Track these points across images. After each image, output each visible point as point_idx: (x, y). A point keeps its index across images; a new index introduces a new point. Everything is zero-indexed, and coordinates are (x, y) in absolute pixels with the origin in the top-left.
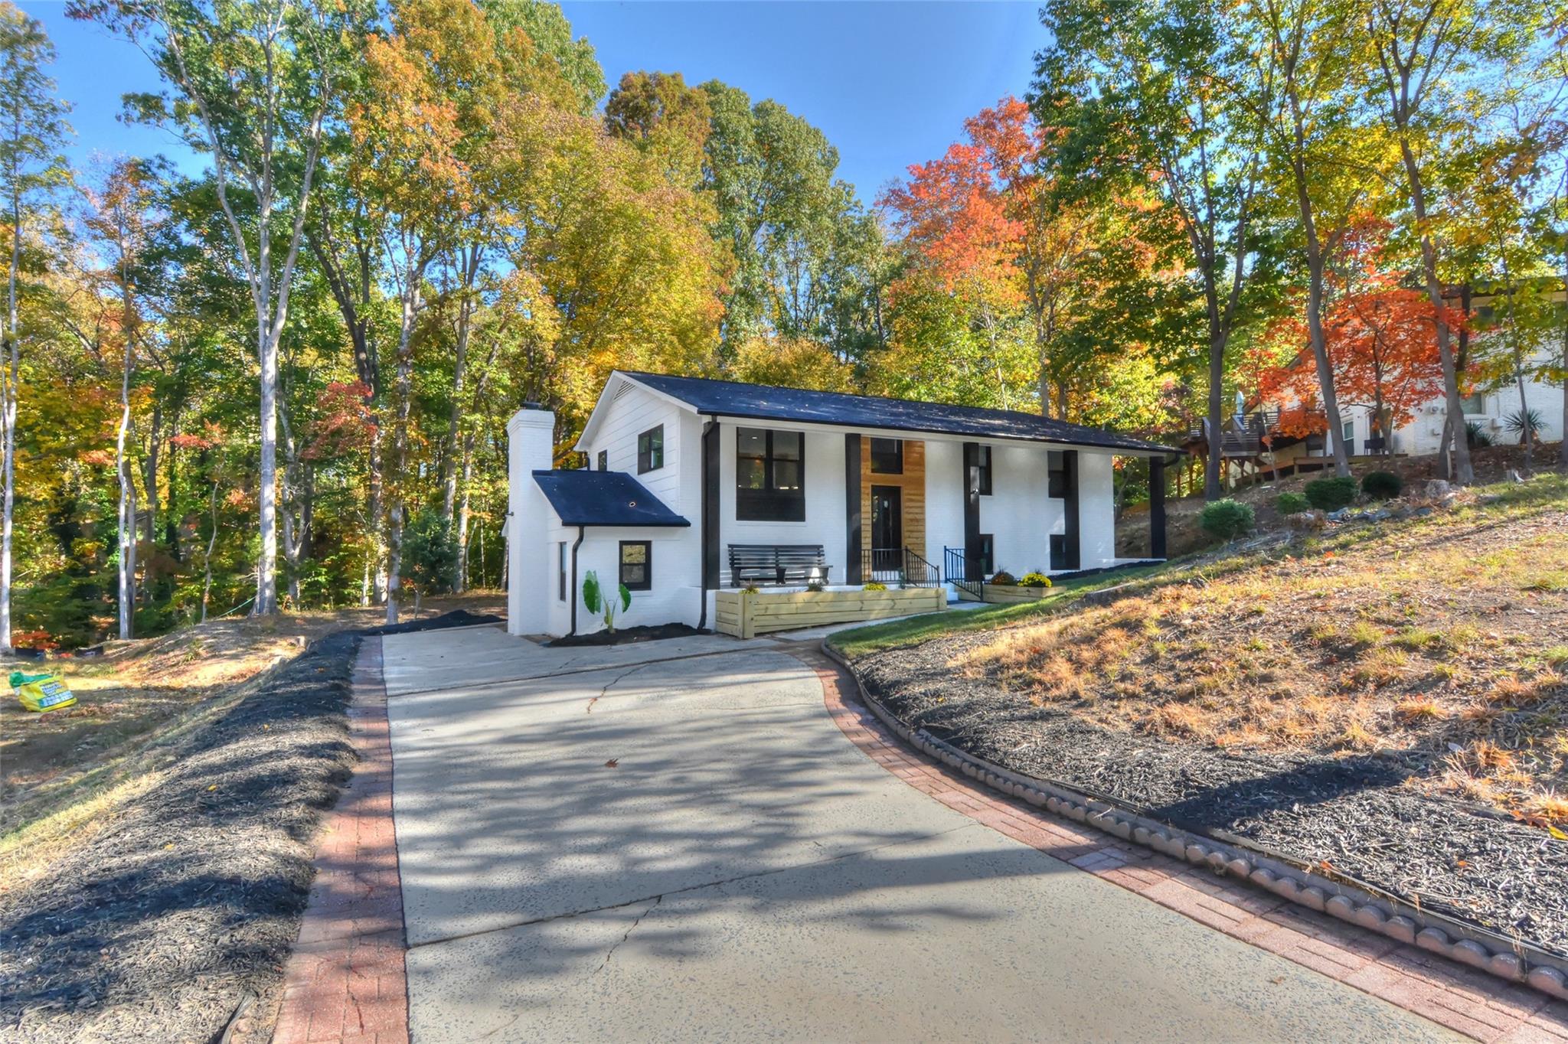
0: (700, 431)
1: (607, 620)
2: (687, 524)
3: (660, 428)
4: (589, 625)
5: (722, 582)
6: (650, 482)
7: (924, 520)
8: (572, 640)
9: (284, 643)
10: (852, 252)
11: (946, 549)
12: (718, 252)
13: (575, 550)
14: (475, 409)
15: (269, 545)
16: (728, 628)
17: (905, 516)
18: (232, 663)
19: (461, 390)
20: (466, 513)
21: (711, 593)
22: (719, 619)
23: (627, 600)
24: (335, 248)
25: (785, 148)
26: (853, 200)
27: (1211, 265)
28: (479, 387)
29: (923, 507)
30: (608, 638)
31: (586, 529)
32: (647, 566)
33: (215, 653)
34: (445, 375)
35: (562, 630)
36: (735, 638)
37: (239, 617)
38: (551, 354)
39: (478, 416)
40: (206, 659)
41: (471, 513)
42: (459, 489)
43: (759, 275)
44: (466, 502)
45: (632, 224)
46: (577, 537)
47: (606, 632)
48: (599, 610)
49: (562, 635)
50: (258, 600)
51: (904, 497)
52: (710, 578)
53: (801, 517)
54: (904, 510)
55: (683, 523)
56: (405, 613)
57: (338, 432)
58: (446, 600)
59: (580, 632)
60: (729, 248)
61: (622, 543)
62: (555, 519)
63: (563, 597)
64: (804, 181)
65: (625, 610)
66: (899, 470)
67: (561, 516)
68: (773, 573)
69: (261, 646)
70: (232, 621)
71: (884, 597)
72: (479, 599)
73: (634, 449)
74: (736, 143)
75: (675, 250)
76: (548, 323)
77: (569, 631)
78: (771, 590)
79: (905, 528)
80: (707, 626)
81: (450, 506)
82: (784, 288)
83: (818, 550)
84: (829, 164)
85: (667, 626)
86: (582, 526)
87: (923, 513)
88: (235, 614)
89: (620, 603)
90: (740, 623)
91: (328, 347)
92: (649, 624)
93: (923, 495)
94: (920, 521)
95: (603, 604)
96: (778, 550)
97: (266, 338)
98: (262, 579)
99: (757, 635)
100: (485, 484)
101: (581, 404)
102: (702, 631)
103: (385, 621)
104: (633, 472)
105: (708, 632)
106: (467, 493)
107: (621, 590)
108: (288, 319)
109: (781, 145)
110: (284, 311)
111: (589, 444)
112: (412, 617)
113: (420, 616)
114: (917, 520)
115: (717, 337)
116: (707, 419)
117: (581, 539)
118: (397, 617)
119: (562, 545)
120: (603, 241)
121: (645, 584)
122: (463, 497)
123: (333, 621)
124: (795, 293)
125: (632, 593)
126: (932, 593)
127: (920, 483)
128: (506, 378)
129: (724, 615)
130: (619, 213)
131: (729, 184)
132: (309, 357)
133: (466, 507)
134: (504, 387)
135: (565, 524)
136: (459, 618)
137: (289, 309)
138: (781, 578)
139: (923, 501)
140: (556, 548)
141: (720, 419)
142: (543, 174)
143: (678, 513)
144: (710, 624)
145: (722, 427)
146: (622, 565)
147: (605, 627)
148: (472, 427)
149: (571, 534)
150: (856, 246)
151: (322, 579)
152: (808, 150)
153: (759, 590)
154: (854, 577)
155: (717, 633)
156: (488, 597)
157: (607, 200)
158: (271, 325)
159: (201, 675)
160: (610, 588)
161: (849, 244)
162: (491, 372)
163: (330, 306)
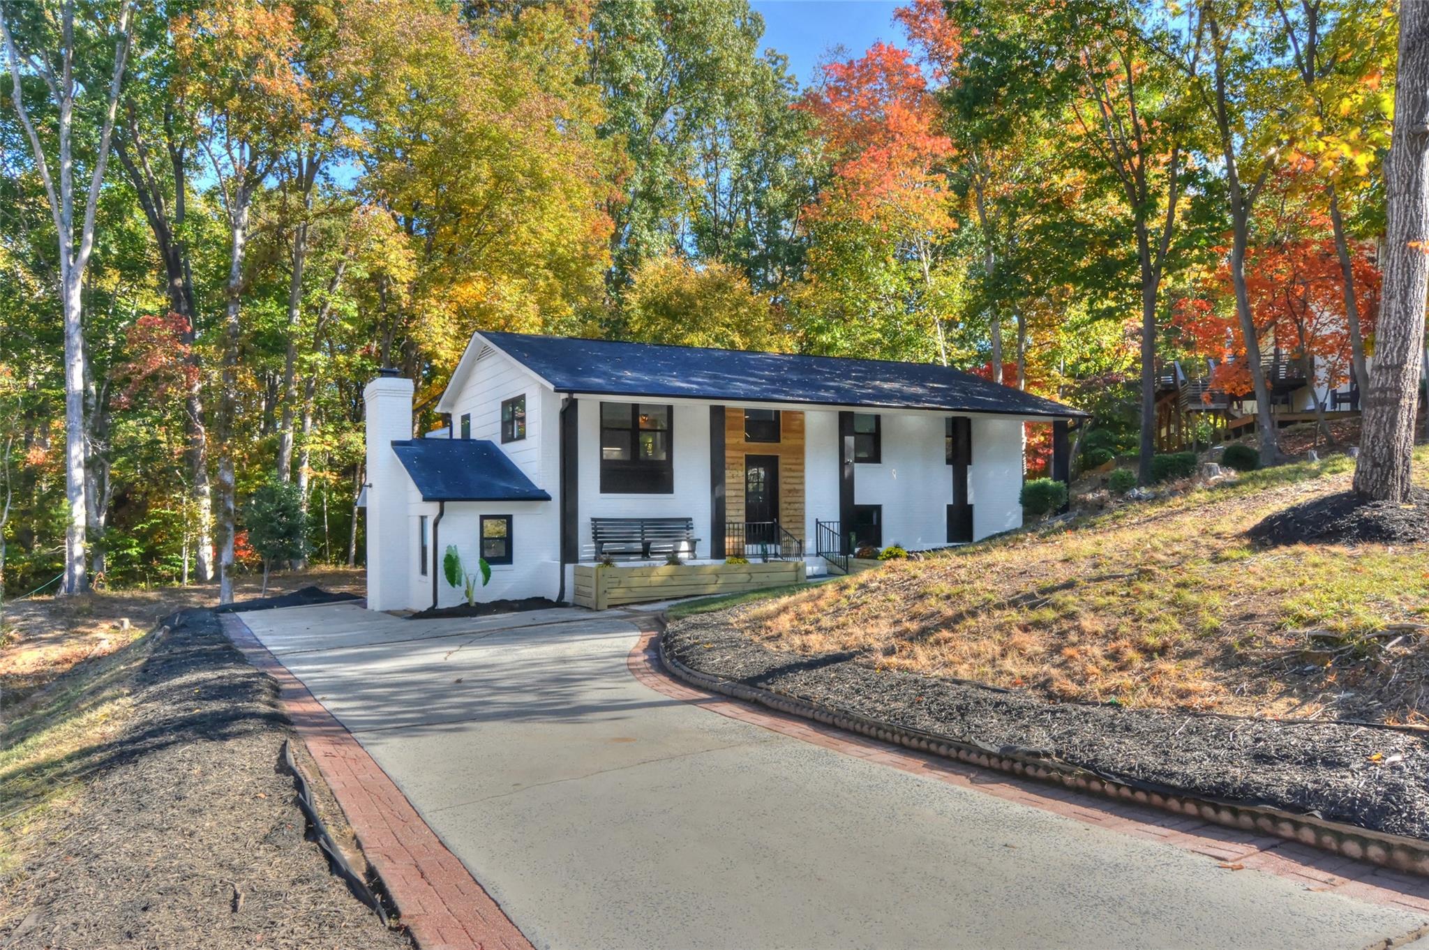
0: (559, 406)
1: (467, 593)
2: (548, 498)
3: (523, 397)
4: (450, 597)
5: (581, 556)
6: (514, 452)
7: (803, 491)
8: (433, 613)
9: (106, 626)
10: (782, 142)
11: (817, 522)
12: (607, 154)
13: (436, 525)
14: (316, 348)
15: (78, 512)
16: (584, 601)
17: (783, 487)
18: (53, 647)
19: (299, 323)
20: (306, 473)
21: (569, 567)
22: (577, 592)
23: (487, 574)
24: (143, 153)
25: (692, 21)
26: (786, 74)
27: (1144, 203)
28: (320, 320)
29: (803, 477)
30: (468, 610)
31: (446, 504)
32: (508, 540)
33: (31, 637)
34: (278, 307)
35: (424, 604)
36: (589, 609)
37: (46, 597)
38: (406, 298)
39: (319, 355)
40: (21, 643)
41: (313, 473)
42: (298, 442)
43: (664, 175)
44: (306, 458)
45: (497, 148)
46: (437, 512)
47: (467, 605)
48: (460, 584)
49: (424, 609)
50: (66, 578)
51: (781, 467)
52: (569, 552)
53: (669, 490)
54: (781, 480)
55: (544, 497)
56: (241, 592)
57: (154, 377)
58: (284, 577)
59: (442, 605)
60: (621, 147)
61: (483, 518)
62: (415, 494)
63: (424, 572)
64: (717, 60)
65: (485, 584)
66: (776, 438)
67: (422, 491)
68: (639, 547)
69: (81, 629)
70: (38, 602)
71: (744, 570)
72: (324, 576)
73: (498, 416)
74: (629, 16)
75: (547, 174)
76: (403, 263)
77: (431, 604)
78: (636, 563)
79: (783, 500)
80: (566, 599)
81: (286, 464)
82: (702, 185)
83: (686, 523)
84: (750, 34)
85: (528, 600)
86: (442, 501)
87: (802, 483)
88: (40, 593)
89: (480, 576)
90: (594, 596)
91: (132, 269)
92: (510, 598)
93: (802, 464)
94: (798, 492)
95: (463, 578)
96: (644, 523)
97: (69, 267)
98: (71, 553)
99: (610, 607)
100: (329, 438)
101: (442, 353)
102: (560, 604)
103: (218, 601)
104: (497, 440)
105: (565, 605)
106: (307, 448)
107: (481, 562)
108: (95, 244)
109: (687, 17)
110: (90, 237)
111: (452, 405)
112: (249, 597)
113: (259, 596)
114: (797, 491)
115: (606, 262)
116: (564, 396)
117: (441, 514)
118: (232, 597)
119: (423, 518)
120: (464, 168)
121: (507, 558)
122: (302, 454)
123: (158, 601)
124: (714, 189)
125: (492, 567)
126: (791, 566)
127: (799, 452)
128: (352, 308)
129: (582, 588)
130: (483, 135)
131: (620, 69)
132: (111, 282)
133: (306, 465)
134: (351, 320)
135: (426, 499)
136: (313, 595)
137: (96, 234)
138: (646, 553)
139: (803, 471)
140: (417, 522)
141: (575, 396)
142: (396, 90)
143: (540, 486)
144: (568, 597)
145: (580, 403)
146: (482, 539)
147: (466, 600)
148: (313, 368)
149: (432, 509)
150: (786, 136)
151: (133, 552)
152: (721, 21)
153: (620, 565)
154: (718, 551)
155: (575, 605)
156: (335, 574)
157: (468, 121)
158: (76, 250)
159: (19, 662)
160: (470, 563)
161: (780, 132)
162: (335, 302)
163: (137, 220)
